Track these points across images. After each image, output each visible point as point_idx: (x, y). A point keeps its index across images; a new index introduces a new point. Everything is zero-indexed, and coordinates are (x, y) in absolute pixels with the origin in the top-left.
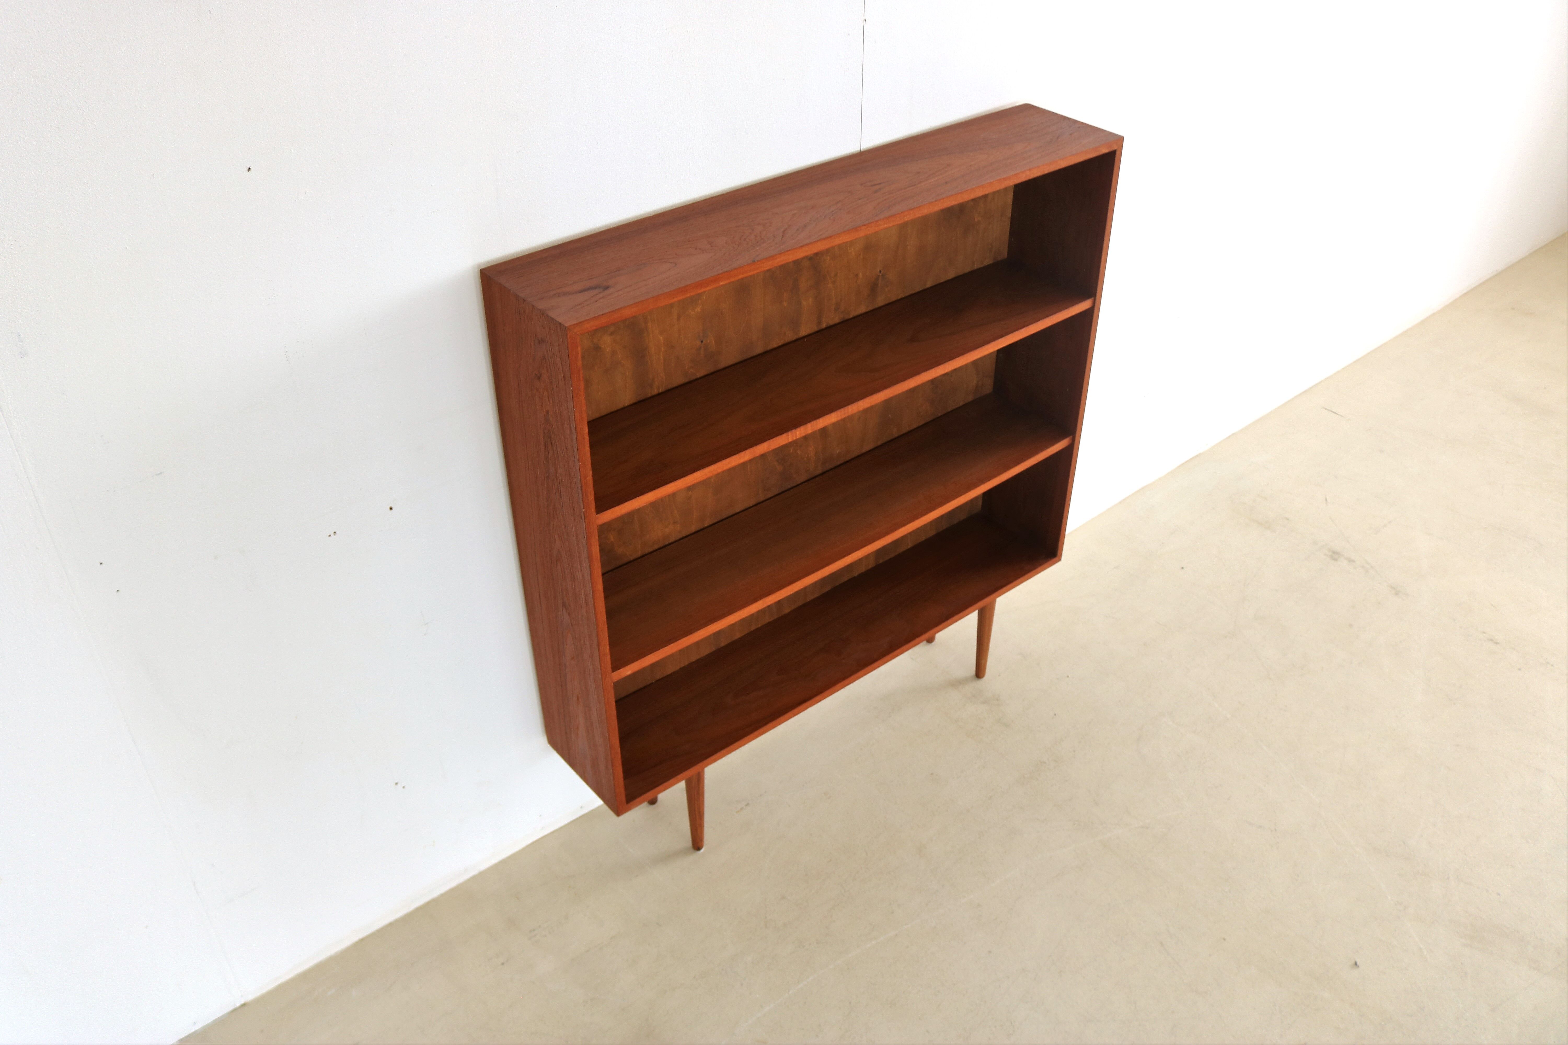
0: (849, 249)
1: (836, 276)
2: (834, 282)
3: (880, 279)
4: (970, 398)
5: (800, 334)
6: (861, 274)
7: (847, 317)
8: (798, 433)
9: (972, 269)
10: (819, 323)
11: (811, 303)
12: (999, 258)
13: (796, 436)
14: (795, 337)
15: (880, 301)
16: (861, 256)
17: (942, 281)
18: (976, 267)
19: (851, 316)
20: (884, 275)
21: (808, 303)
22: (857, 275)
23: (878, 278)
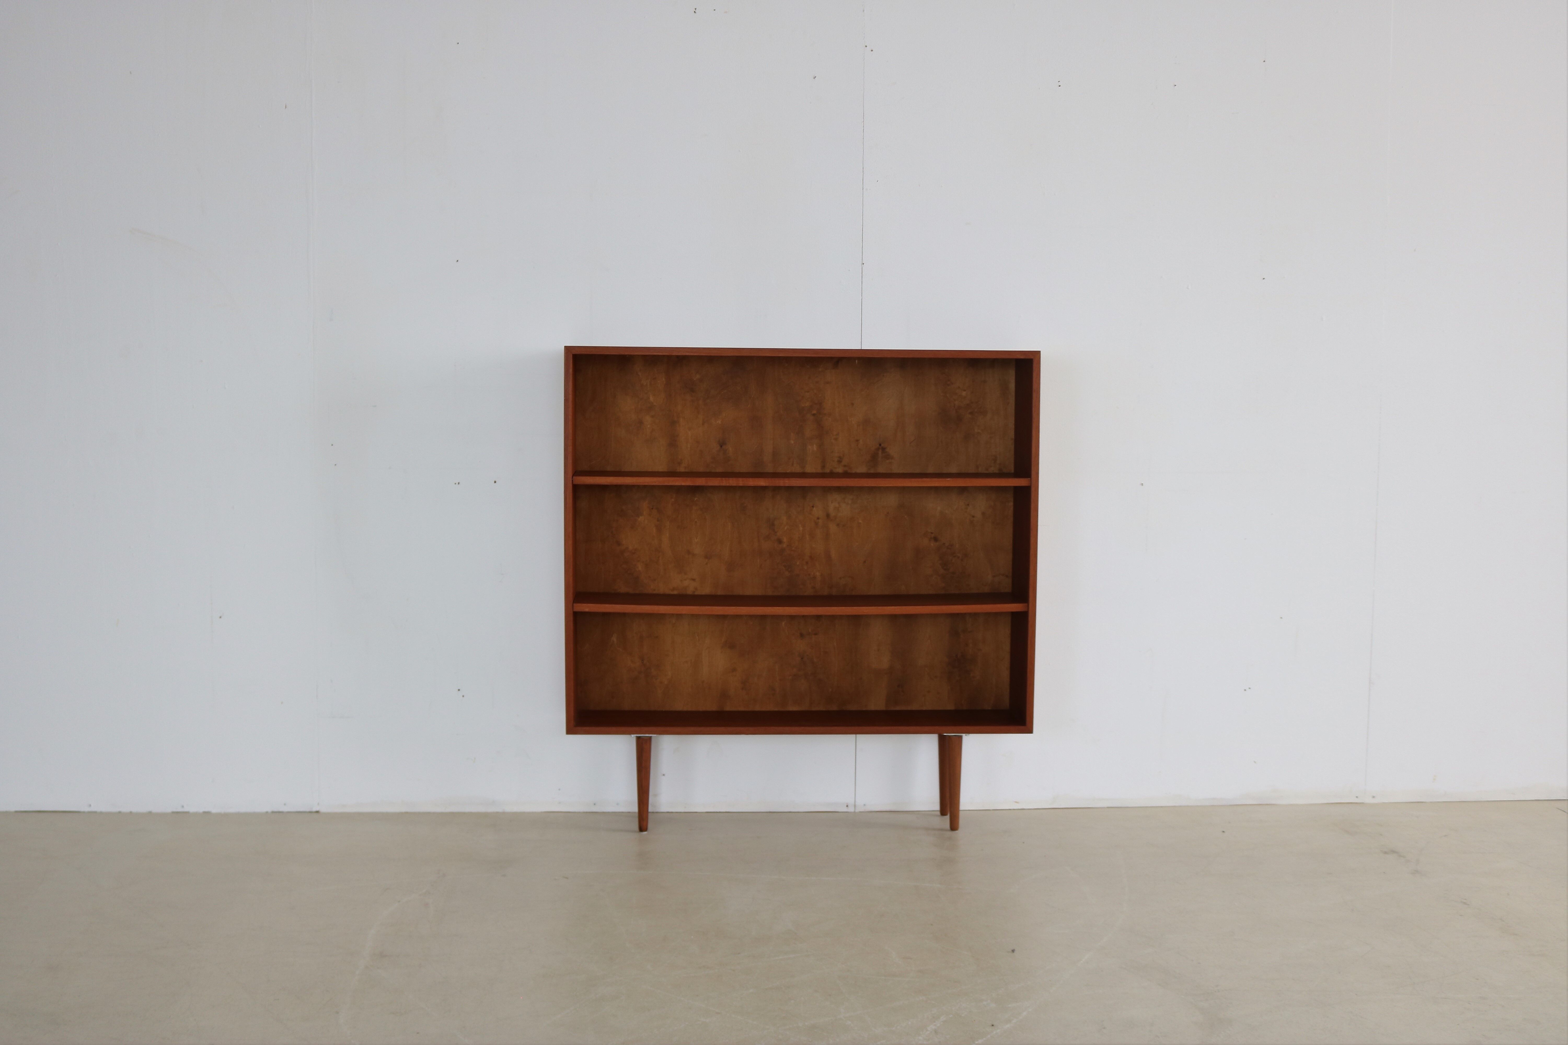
1: (838, 435)
2: (836, 439)
15: (881, 469)
20: (884, 449)
21: (813, 448)
22: (857, 441)
23: (878, 449)
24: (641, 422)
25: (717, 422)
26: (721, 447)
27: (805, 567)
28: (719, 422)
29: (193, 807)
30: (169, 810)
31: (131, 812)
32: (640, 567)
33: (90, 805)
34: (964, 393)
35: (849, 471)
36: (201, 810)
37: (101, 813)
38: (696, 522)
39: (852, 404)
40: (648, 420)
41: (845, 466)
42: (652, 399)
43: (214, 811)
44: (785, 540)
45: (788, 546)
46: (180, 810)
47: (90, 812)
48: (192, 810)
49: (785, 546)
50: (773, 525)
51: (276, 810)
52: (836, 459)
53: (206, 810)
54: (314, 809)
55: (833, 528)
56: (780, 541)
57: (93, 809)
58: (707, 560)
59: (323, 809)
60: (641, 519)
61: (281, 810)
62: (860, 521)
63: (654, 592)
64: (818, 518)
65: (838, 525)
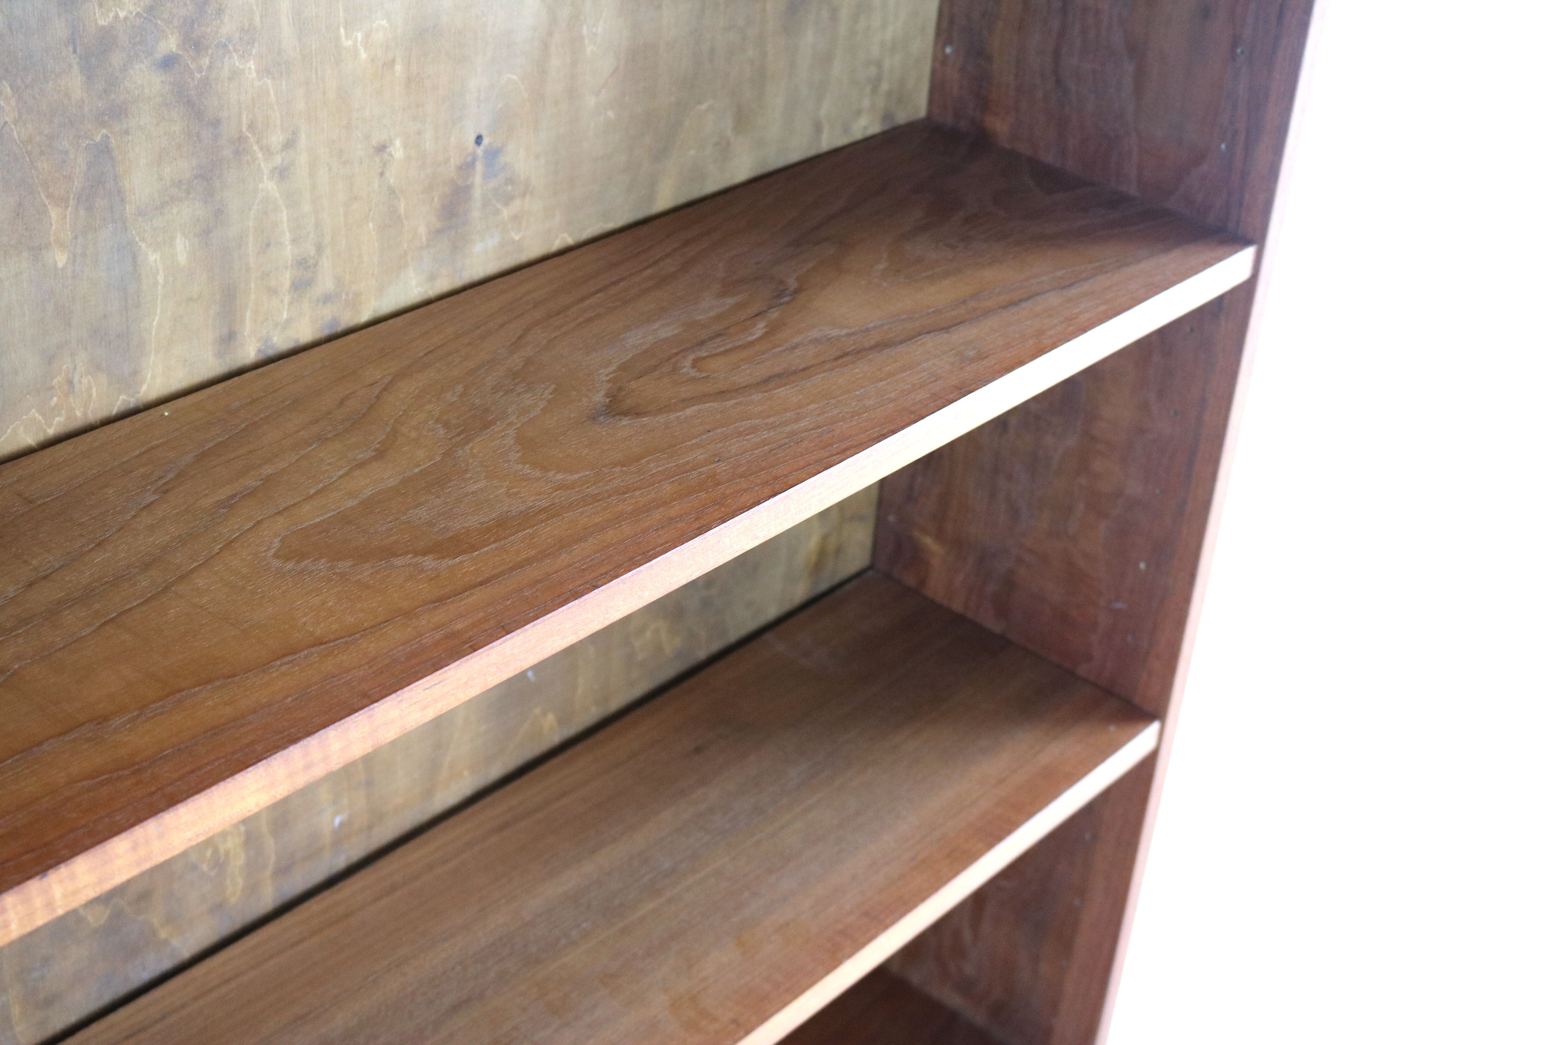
0: (342, 31)
1: (289, 144)
2: (282, 173)
3: (479, 167)
4: (800, 592)
5: (144, 388)
6: (398, 143)
7: (348, 319)
8: (57, 891)
9: (812, 152)
10: (229, 338)
11: (182, 258)
12: (902, 117)
13: (50, 905)
14: (120, 402)
16: (398, 68)
17: (712, 186)
18: (828, 141)
19: (365, 316)
20: (492, 155)
21: (168, 253)
22: (382, 148)
23: (468, 165)
52: (286, 278)
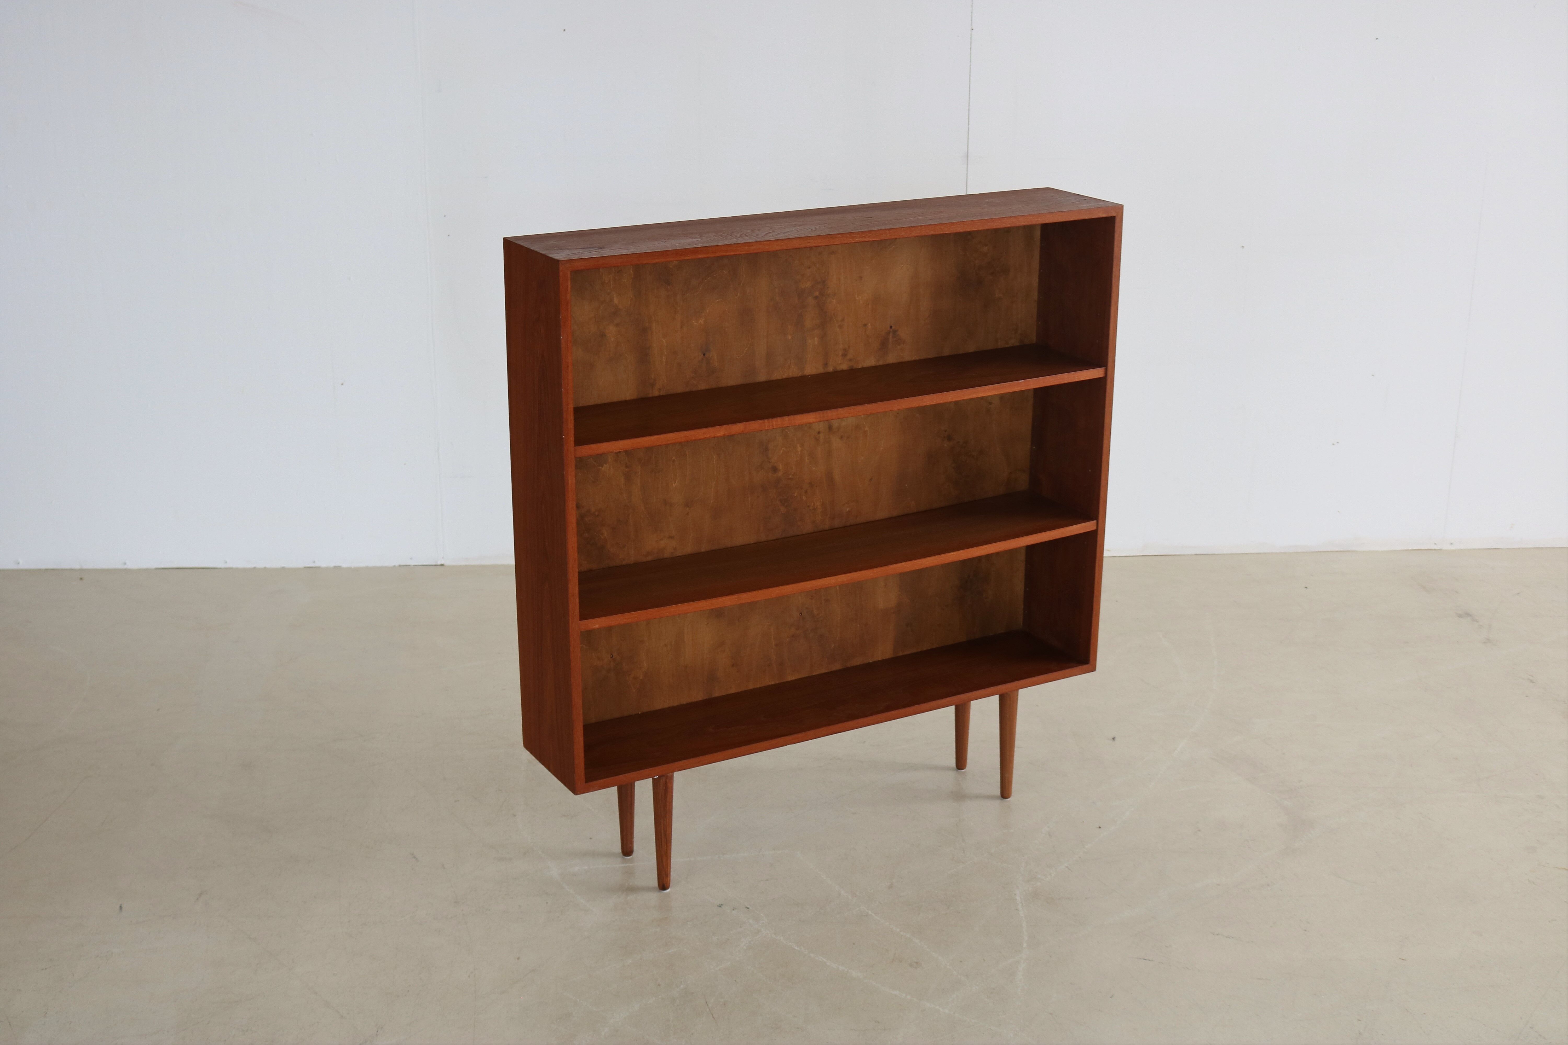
0: (856, 296)
1: (843, 320)
2: (841, 327)
3: (891, 334)
6: (869, 325)
11: (816, 343)
14: (800, 373)
15: (891, 359)
16: (870, 306)
18: (1000, 345)
19: (860, 366)
20: (895, 332)
21: (813, 341)
22: (865, 325)
23: (888, 333)
24: (603, 335)
25: (699, 322)
26: (704, 355)
27: (804, 498)
28: (702, 322)
29: (324, 562)
30: (301, 565)
31: (265, 568)
32: (606, 533)
33: (226, 562)
34: (985, 249)
35: (855, 366)
36: (332, 565)
37: (237, 569)
38: (674, 461)
39: (861, 278)
40: (611, 331)
41: (850, 360)
42: (616, 301)
43: (344, 566)
44: (781, 467)
45: (784, 473)
46: (313, 565)
47: (226, 569)
48: (323, 565)
49: (780, 474)
50: (767, 449)
51: (402, 564)
52: (840, 353)
53: (337, 565)
54: (439, 563)
55: (836, 442)
56: (775, 469)
57: (230, 565)
58: (687, 509)
59: (447, 563)
60: (605, 468)
61: (408, 564)
62: (867, 429)
63: (624, 563)
64: (819, 433)
65: (841, 438)
